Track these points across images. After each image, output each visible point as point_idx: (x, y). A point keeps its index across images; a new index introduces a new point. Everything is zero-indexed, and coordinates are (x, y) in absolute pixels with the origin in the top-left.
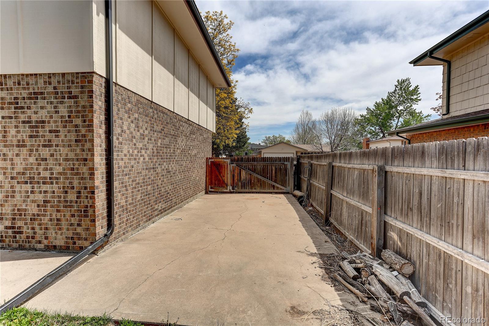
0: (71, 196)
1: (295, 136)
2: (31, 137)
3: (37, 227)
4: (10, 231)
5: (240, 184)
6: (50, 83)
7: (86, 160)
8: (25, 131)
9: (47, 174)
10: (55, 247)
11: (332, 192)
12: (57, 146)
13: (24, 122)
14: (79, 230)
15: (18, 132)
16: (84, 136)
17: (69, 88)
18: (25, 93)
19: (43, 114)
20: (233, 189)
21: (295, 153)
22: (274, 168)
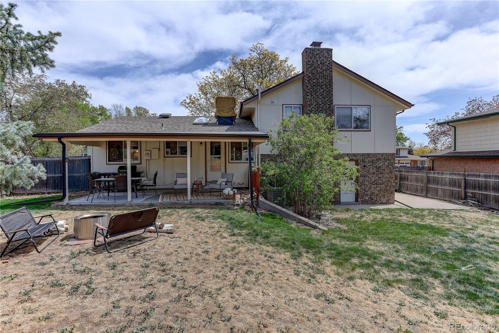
0: (388, 188)
2: (376, 171)
3: (378, 197)
4: (370, 199)
6: (383, 156)
8: (375, 169)
9: (381, 182)
10: (383, 203)
11: (428, 186)
12: (384, 174)
13: (375, 167)
14: (390, 197)
15: (373, 170)
16: (392, 171)
17: (388, 157)
18: (375, 159)
19: (381, 165)
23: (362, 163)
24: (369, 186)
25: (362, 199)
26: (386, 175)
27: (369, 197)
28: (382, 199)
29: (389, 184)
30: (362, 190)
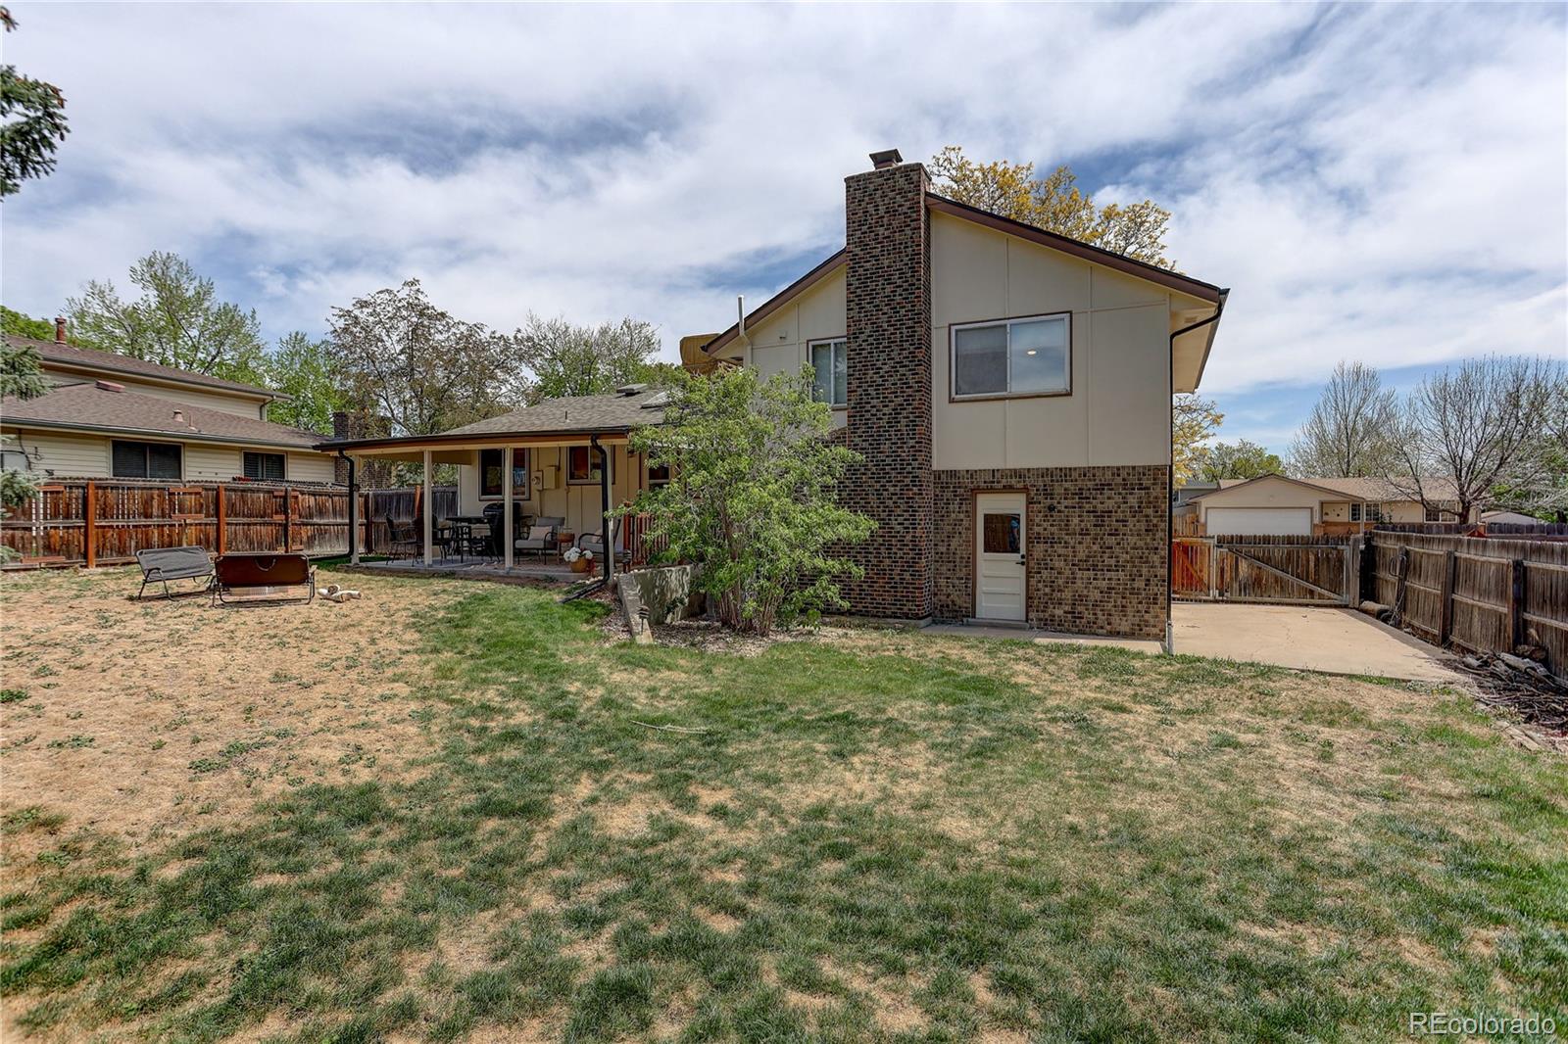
0: (1140, 584)
1: (1309, 445)
2: (1095, 525)
3: (1099, 613)
4: (1069, 616)
5: (1236, 586)
6: (1119, 475)
7: (1157, 549)
8: (1090, 520)
9: (1113, 562)
10: (1119, 633)
11: (1454, 596)
12: (1124, 535)
13: (1088, 512)
14: (1147, 616)
15: (1082, 521)
16: (1155, 526)
17: (1139, 479)
18: (1090, 484)
19: (1110, 504)
20: (1221, 594)
21: (1317, 508)
22: (1312, 557)
23: (1041, 498)
24: (1068, 573)
25: (1041, 615)
26: (1132, 540)
27: (1067, 608)
28: (1116, 620)
29: (1144, 571)
30: (1040, 585)
